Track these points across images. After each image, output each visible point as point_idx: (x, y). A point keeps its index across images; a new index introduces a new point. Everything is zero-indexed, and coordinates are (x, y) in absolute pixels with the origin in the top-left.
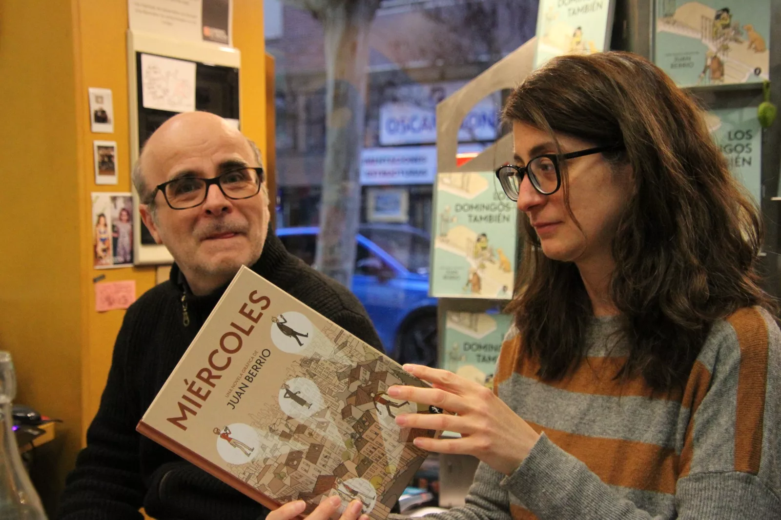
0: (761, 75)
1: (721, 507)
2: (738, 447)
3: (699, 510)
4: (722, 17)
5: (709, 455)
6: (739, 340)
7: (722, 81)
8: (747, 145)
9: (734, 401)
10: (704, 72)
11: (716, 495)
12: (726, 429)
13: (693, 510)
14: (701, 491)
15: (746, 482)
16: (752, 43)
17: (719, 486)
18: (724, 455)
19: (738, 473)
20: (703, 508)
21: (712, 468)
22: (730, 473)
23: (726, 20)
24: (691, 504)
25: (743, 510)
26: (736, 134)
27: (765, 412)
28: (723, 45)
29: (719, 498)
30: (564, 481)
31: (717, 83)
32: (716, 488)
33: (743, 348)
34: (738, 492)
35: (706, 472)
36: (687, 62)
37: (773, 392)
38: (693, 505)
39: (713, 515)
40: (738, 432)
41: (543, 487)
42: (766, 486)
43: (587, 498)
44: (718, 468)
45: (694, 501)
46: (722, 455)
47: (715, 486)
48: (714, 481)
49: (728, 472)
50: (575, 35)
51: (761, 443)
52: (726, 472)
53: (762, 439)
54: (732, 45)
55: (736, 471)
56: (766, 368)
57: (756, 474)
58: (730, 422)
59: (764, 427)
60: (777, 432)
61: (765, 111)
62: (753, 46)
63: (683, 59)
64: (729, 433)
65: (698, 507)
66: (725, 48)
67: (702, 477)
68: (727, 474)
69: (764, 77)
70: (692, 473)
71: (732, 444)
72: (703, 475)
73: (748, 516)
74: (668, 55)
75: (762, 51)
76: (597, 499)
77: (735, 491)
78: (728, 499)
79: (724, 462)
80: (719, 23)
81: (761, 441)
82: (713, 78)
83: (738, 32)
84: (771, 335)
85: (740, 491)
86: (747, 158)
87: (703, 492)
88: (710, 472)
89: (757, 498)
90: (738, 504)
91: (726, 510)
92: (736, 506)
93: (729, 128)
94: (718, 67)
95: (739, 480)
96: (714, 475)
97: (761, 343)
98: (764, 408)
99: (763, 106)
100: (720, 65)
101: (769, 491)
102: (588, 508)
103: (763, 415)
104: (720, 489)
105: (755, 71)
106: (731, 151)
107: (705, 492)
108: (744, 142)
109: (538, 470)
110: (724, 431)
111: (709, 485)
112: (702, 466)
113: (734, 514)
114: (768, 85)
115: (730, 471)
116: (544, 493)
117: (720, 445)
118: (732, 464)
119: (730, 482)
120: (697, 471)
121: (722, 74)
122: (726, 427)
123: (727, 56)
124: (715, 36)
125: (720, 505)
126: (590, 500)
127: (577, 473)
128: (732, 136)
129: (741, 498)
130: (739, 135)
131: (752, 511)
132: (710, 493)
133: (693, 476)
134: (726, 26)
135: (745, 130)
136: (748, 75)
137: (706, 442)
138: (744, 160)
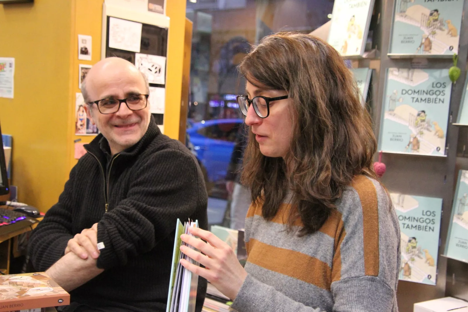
0: (453, 50)
1: (359, 297)
2: (366, 261)
3: (347, 299)
4: (434, 14)
5: (351, 268)
6: (361, 200)
7: (430, 52)
8: (443, 91)
9: (362, 235)
10: (420, 47)
11: (356, 290)
12: (359, 253)
13: (344, 299)
14: (348, 288)
15: (372, 281)
16: (450, 31)
17: (357, 285)
18: (359, 267)
19: (367, 276)
20: (350, 298)
21: (353, 275)
22: (363, 277)
23: (436, 17)
24: (343, 296)
25: (371, 296)
26: (436, 84)
27: (379, 241)
28: (433, 32)
29: (358, 291)
30: (264, 297)
31: (427, 54)
32: (356, 286)
33: (363, 206)
34: (368, 287)
35: (350, 277)
36: (411, 40)
37: (382, 229)
38: (344, 297)
39: (355, 302)
40: (366, 254)
41: (253, 303)
42: (383, 281)
43: (277, 304)
44: (357, 274)
45: (344, 294)
46: (358, 267)
47: (355, 285)
48: (355, 282)
49: (362, 276)
50: (351, 20)
51: (379, 259)
52: (361, 276)
53: (379, 256)
54: (438, 31)
55: (366, 275)
56: (378, 216)
57: (377, 276)
58: (361, 248)
59: (380, 250)
60: (387, 251)
61: (452, 72)
62: (450, 33)
63: (409, 38)
64: (361, 254)
65: (347, 298)
66: (434, 33)
67: (348, 280)
68: (361, 278)
69: (455, 52)
70: (343, 278)
71: (363, 261)
72: (349, 279)
73: (373, 299)
74: (400, 35)
75: (455, 36)
76: (282, 303)
77: (366, 287)
78: (363, 291)
79: (359, 271)
80: (431, 18)
81: (379, 257)
82: (424, 51)
83: (442, 24)
84: (378, 197)
85: (369, 286)
86: (442, 99)
87: (349, 289)
88: (352, 277)
89: (378, 289)
90: (368, 293)
91: (362, 297)
92: (367, 295)
93: (433, 80)
94: (428, 44)
95: (368, 280)
96: (355, 278)
97: (373, 202)
98: (378, 239)
99: (452, 69)
100: (430, 43)
101: (385, 284)
102: (279, 309)
103: (378, 243)
104: (358, 286)
105: (450, 48)
106: (433, 94)
107: (350, 289)
108: (441, 89)
109: (249, 293)
110: (358, 254)
111: (352, 284)
112: (348, 275)
113: (366, 299)
114: (456, 56)
115: (363, 276)
116: (254, 306)
117: (356, 262)
118: (364, 272)
119: (363, 282)
120: (345, 277)
121: (430, 49)
122: (359, 251)
123: (434, 37)
124: (429, 26)
125: (359, 295)
126: (279, 305)
127: (270, 291)
128: (435, 85)
129: (369, 290)
130: (439, 85)
131: (375, 297)
132: (353, 289)
133: (343, 280)
134: (436, 20)
135: (442, 82)
136: (445, 50)
137: (348, 260)
138: (440, 100)
